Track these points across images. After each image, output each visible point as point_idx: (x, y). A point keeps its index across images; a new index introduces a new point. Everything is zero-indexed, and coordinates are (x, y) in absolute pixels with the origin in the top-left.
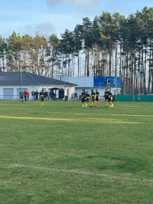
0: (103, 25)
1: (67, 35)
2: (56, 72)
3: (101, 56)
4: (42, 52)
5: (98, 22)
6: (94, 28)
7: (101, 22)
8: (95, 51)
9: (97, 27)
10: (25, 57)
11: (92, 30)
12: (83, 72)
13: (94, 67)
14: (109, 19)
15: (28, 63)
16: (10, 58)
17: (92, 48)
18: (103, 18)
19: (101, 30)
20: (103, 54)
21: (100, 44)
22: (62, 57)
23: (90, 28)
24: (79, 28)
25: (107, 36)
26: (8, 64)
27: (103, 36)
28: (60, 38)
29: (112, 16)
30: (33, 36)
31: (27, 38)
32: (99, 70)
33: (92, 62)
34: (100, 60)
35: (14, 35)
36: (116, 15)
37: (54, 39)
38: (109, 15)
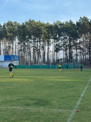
0: (8, 28)
3: (7, 44)
5: (6, 26)
6: (3, 29)
7: (7, 26)
8: (4, 41)
9: (5, 28)
11: (2, 30)
13: (4, 50)
14: (12, 25)
17: (2, 40)
18: (8, 24)
19: (7, 30)
20: (9, 43)
21: (7, 37)
23: (1, 29)
25: (11, 34)
27: (9, 34)
29: (13, 23)
32: (6, 52)
33: (2, 47)
34: (7, 46)
36: (15, 23)
38: (11, 22)
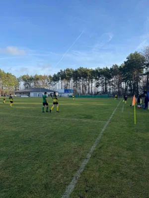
0: (67, 72)
1: (55, 76)
2: (51, 88)
4: (46, 81)
5: (65, 71)
8: (64, 81)
9: (65, 73)
10: (40, 83)
12: (60, 88)
14: (69, 70)
15: (41, 84)
16: (35, 83)
18: (67, 70)
20: (67, 82)
21: (66, 78)
22: (53, 83)
23: (63, 73)
24: (59, 73)
26: (34, 85)
27: (67, 76)
28: (52, 76)
30: (43, 75)
31: (41, 76)
32: (66, 87)
33: (63, 84)
34: (66, 84)
35: (36, 75)
36: (71, 69)
37: (50, 77)
